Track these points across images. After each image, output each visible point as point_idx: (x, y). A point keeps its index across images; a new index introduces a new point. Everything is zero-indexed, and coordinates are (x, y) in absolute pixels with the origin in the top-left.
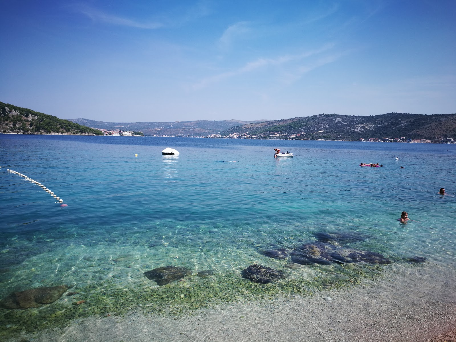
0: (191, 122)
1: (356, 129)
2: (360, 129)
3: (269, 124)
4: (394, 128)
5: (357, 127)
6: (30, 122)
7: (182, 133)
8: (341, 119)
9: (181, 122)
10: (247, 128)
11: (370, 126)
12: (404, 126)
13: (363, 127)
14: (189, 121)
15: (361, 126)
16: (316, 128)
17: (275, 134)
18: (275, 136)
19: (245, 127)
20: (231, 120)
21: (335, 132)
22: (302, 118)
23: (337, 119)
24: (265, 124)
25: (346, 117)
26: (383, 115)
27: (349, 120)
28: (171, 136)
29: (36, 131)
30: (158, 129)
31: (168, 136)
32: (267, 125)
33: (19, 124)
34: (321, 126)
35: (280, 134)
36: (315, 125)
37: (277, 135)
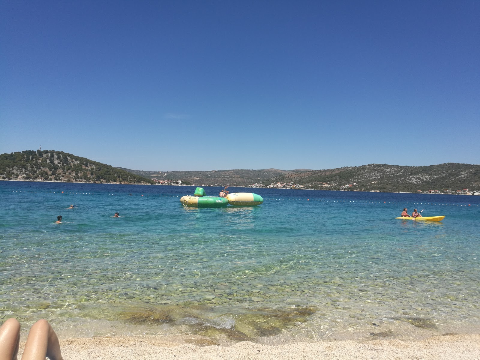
0: (228, 171)
1: (412, 180)
2: (416, 180)
3: (315, 174)
4: (453, 180)
5: (412, 178)
6: (90, 171)
7: (221, 182)
8: (392, 169)
9: (218, 171)
10: (291, 177)
11: (426, 177)
12: (464, 177)
13: (419, 178)
14: (226, 170)
15: (416, 177)
16: (367, 178)
17: (323, 185)
18: (323, 186)
19: (288, 177)
20: (269, 169)
21: (389, 183)
22: (349, 167)
23: (389, 170)
24: (310, 173)
25: (398, 167)
26: (438, 165)
27: (401, 170)
28: (210, 185)
29: (97, 180)
30: (196, 178)
31: (207, 186)
32: (312, 175)
33: (81, 173)
34: (372, 177)
35: (329, 184)
36: (366, 175)
37: (326, 186)
